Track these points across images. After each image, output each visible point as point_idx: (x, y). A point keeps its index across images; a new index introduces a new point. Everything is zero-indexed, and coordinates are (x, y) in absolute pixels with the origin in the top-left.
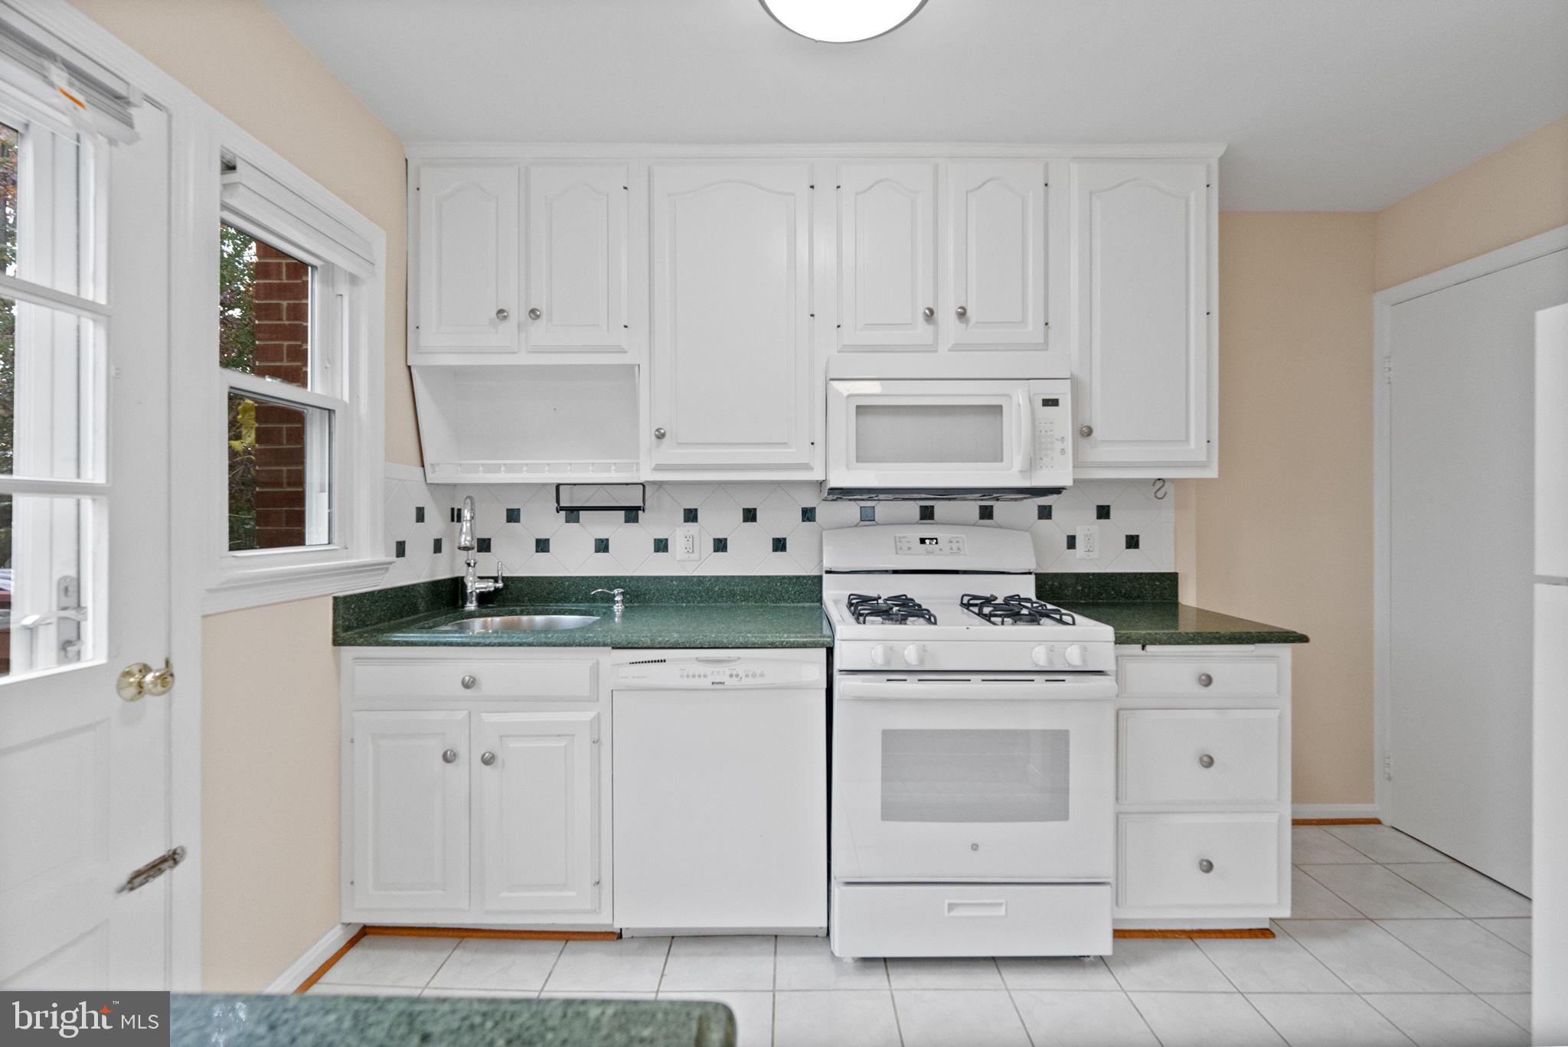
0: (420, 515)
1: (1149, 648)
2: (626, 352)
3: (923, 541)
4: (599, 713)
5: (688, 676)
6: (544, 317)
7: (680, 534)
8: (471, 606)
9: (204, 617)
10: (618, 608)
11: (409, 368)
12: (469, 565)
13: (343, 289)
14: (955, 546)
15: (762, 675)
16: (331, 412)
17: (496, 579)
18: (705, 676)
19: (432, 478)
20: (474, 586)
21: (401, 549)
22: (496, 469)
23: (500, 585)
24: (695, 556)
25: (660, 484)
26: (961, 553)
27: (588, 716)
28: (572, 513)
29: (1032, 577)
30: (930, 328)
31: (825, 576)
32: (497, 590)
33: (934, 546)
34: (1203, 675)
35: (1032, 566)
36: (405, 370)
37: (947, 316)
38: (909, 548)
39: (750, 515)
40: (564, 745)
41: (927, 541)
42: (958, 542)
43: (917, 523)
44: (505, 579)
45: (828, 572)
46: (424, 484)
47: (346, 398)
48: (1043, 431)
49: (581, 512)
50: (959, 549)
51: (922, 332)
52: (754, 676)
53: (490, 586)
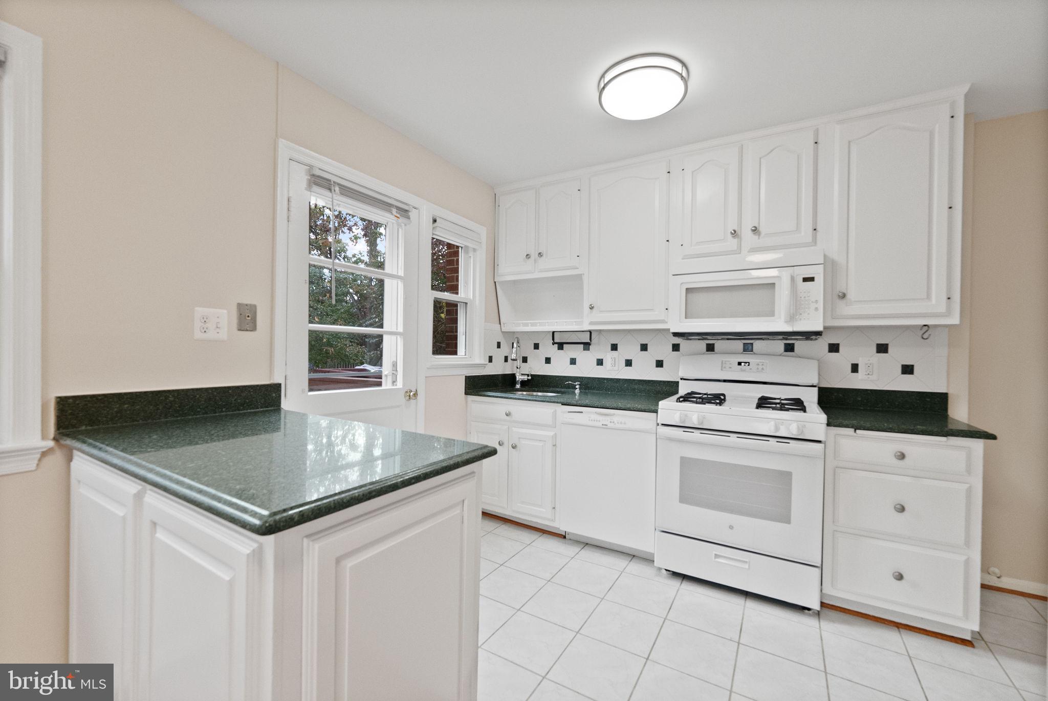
0: (499, 345)
1: (859, 431)
2: (578, 268)
3: (740, 364)
5: (594, 421)
6: (544, 256)
7: (609, 357)
8: (518, 386)
9: (426, 376)
10: (577, 390)
11: (495, 282)
12: (517, 368)
13: (471, 254)
14: (760, 367)
16: (465, 303)
17: (528, 375)
18: (599, 421)
19: (504, 329)
20: (519, 378)
21: (490, 359)
22: (527, 325)
23: (530, 378)
24: (616, 368)
25: (600, 331)
26: (764, 371)
27: (551, 434)
28: (561, 346)
29: (816, 389)
30: (736, 241)
31: (680, 382)
32: (528, 379)
33: (747, 367)
34: (900, 452)
35: (815, 382)
36: (494, 284)
37: (746, 233)
38: (730, 368)
39: (644, 347)
40: (541, 445)
41: (743, 364)
42: (763, 365)
43: (742, 353)
44: (531, 375)
45: (681, 379)
46: (501, 332)
47: (471, 297)
48: (803, 297)
49: (564, 345)
50: (763, 369)
51: (732, 243)
52: (621, 423)
53: (526, 378)
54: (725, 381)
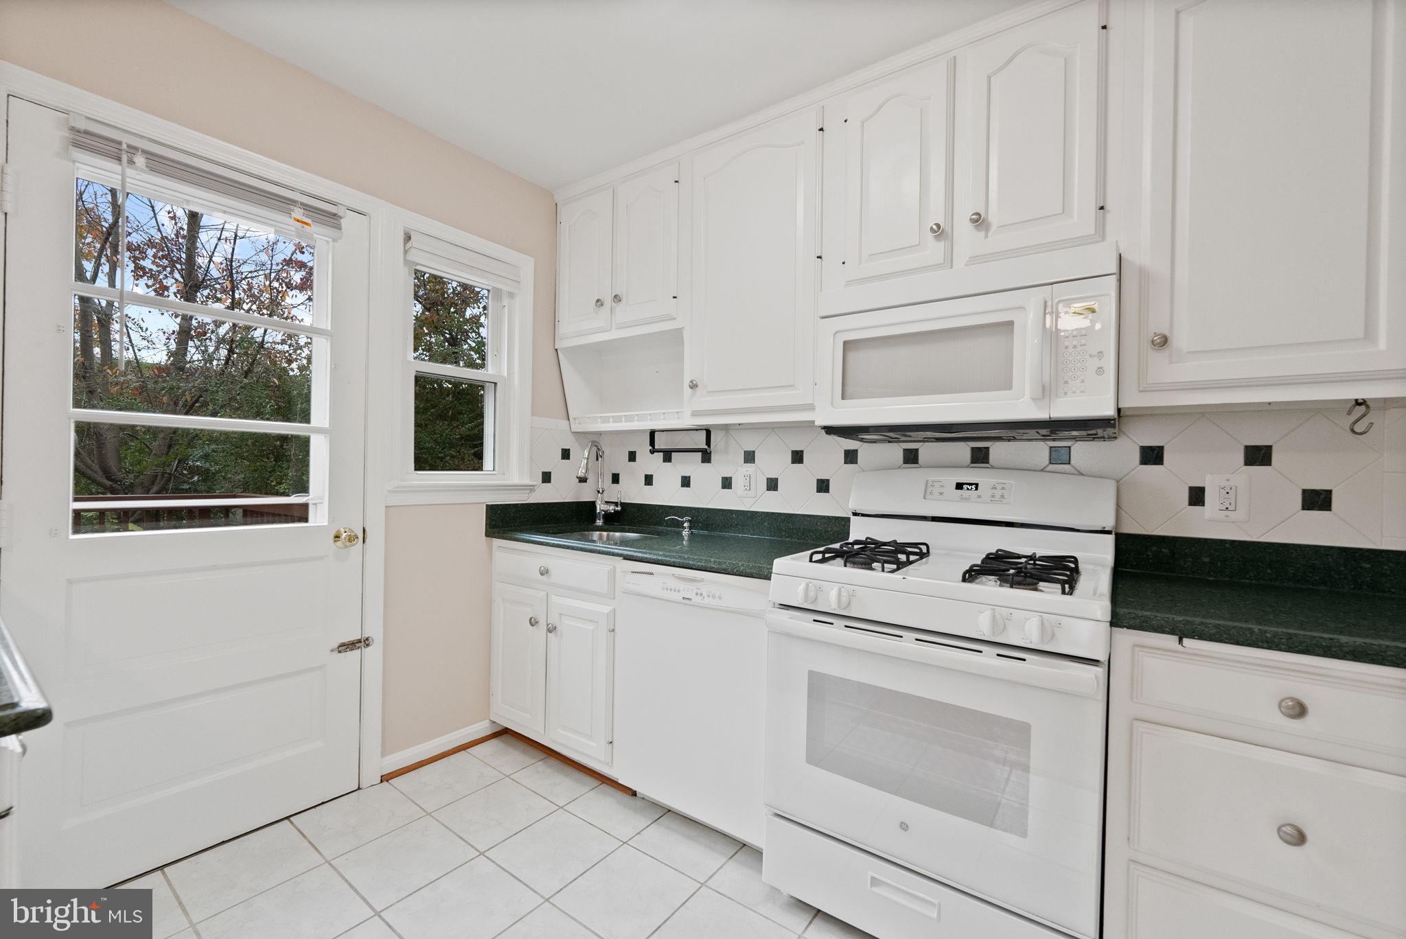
0: (566, 454)
1: (1186, 641)
2: (675, 319)
3: (959, 486)
4: (614, 610)
5: (671, 590)
6: (624, 301)
7: (740, 472)
8: (599, 522)
9: (386, 507)
10: (685, 533)
11: (556, 350)
12: (599, 492)
13: (505, 302)
14: (998, 493)
15: (720, 598)
16: (495, 384)
17: (616, 504)
18: (679, 591)
19: (576, 427)
20: (600, 507)
21: (547, 477)
22: (605, 420)
23: (619, 508)
24: (751, 493)
25: (726, 428)
26: (1004, 501)
27: (606, 609)
28: (667, 456)
29: (1110, 539)
30: (941, 245)
31: (853, 519)
32: (616, 512)
33: (973, 493)
34: (1292, 699)
35: (1109, 523)
36: (555, 352)
37: (963, 229)
38: (941, 494)
39: (798, 457)
40: (592, 628)
41: (965, 486)
42: (1003, 488)
43: (968, 467)
44: (623, 504)
45: (855, 514)
46: (570, 432)
47: (506, 375)
48: (1070, 347)
49: (673, 453)
50: (1002, 496)
51: (934, 250)
52: (714, 597)
53: (611, 508)
54: (935, 519)
